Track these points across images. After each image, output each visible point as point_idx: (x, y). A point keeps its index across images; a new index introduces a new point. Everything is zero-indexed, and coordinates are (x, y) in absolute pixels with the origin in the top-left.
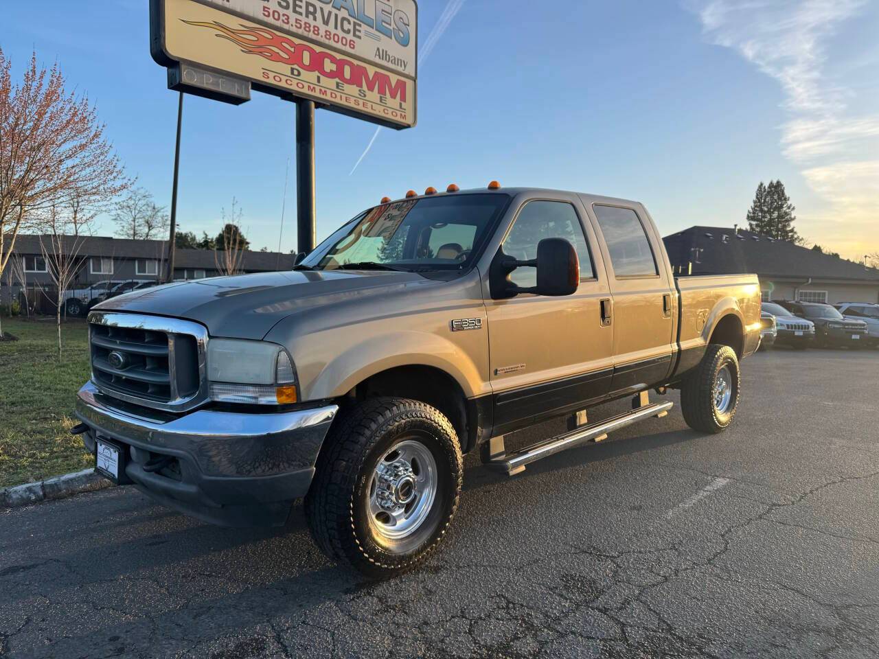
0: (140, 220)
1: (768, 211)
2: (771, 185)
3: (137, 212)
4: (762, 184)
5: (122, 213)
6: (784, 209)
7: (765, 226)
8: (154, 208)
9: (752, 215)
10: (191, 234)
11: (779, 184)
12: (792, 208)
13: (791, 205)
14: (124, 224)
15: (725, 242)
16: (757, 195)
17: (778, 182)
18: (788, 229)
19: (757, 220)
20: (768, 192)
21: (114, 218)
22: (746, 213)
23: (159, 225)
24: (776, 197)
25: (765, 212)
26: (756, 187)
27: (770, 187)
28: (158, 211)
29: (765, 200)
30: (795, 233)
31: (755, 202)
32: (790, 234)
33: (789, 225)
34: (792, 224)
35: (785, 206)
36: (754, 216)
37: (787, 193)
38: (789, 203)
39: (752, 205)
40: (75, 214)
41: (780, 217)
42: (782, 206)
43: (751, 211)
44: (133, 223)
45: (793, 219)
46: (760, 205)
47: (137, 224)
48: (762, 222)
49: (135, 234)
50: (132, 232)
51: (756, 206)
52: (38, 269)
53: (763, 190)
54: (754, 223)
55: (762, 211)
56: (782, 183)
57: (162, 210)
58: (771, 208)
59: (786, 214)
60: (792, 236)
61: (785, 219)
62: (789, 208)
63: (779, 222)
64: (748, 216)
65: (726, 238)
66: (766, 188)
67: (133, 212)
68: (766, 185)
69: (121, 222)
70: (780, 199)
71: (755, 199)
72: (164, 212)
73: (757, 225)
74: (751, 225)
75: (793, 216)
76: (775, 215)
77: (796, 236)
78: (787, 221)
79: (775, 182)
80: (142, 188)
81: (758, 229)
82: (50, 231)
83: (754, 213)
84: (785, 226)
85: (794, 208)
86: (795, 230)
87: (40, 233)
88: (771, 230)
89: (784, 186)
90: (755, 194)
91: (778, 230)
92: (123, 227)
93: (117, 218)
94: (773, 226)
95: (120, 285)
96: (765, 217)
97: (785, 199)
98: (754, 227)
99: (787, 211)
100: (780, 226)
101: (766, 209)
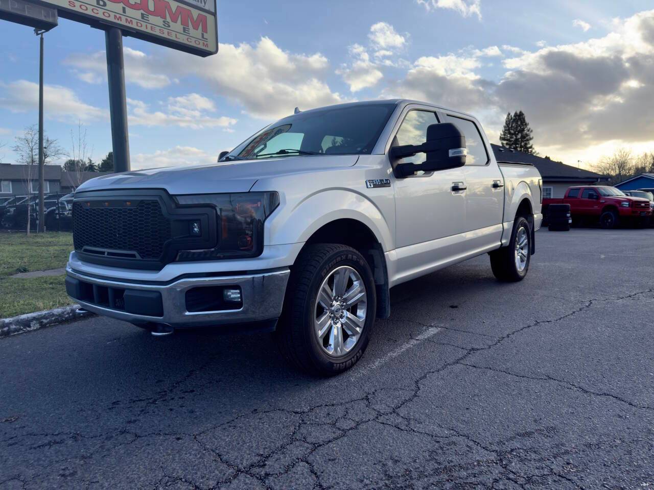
0: (37, 150)
1: (515, 134)
2: (516, 115)
3: (33, 144)
4: (509, 114)
5: (21, 145)
6: (525, 132)
7: (512, 144)
8: (48, 141)
9: (503, 137)
11: (521, 114)
12: (530, 130)
13: (530, 129)
14: (23, 153)
17: (520, 112)
18: (528, 146)
19: (507, 140)
20: (514, 120)
21: (15, 149)
22: (500, 135)
23: (53, 154)
24: (519, 123)
25: (512, 134)
26: (506, 117)
27: (515, 116)
28: (51, 143)
29: (512, 126)
30: (533, 149)
31: (505, 127)
32: (530, 150)
33: (529, 143)
34: (531, 142)
35: (526, 129)
36: (505, 138)
37: (527, 120)
38: (528, 127)
39: (503, 129)
41: (522, 137)
42: (523, 130)
43: (502, 133)
44: (30, 153)
45: (531, 139)
46: (509, 129)
47: (34, 154)
48: (510, 141)
49: (33, 162)
50: (30, 160)
51: (505, 130)
53: (510, 118)
54: (505, 142)
55: (510, 133)
56: (523, 113)
57: (55, 142)
58: (516, 131)
59: (527, 135)
60: (531, 151)
61: (526, 139)
62: (528, 131)
63: (522, 141)
64: (500, 137)
66: (513, 116)
67: (30, 144)
68: (512, 114)
69: (21, 152)
70: (522, 124)
71: (505, 125)
72: (56, 143)
73: (507, 144)
74: (502, 144)
75: (531, 137)
76: (519, 136)
77: (534, 151)
78: (528, 140)
79: (518, 112)
81: (508, 147)
83: (504, 135)
84: (526, 144)
85: (532, 131)
86: (533, 147)
88: (517, 147)
89: (525, 115)
90: (505, 122)
91: (521, 147)
92: (23, 156)
93: (17, 149)
94: (518, 144)
95: (10, 200)
96: (512, 138)
97: (526, 125)
98: (505, 145)
99: (528, 133)
100: (523, 144)
101: (512, 132)
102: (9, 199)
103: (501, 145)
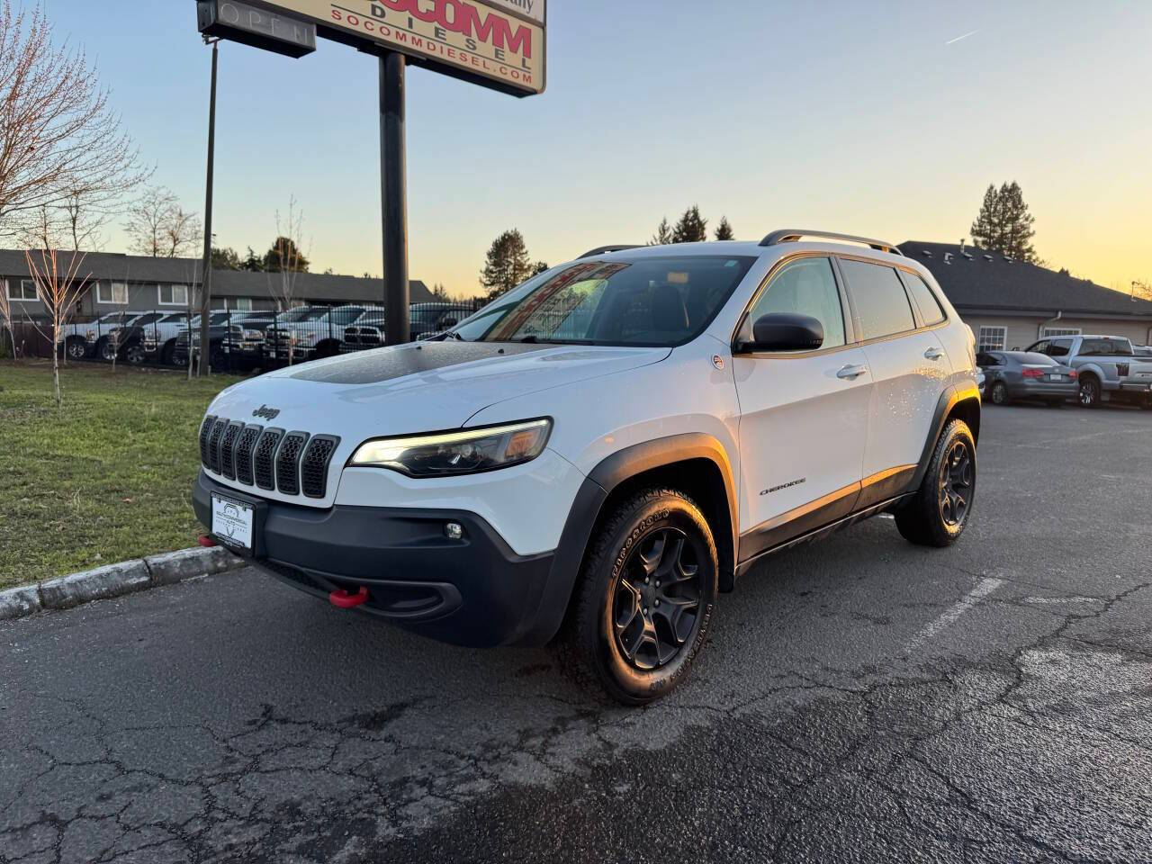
0: (163, 231)
1: (1000, 224)
2: (1004, 189)
3: (157, 219)
4: (992, 188)
5: (137, 222)
6: (1021, 221)
7: (995, 243)
8: (181, 215)
9: (978, 228)
10: (231, 251)
11: (1015, 187)
12: (1030, 219)
13: (1029, 215)
14: (141, 236)
15: (948, 263)
16: (985, 201)
17: (1013, 184)
18: (1025, 247)
19: (985, 235)
20: (1000, 198)
21: (126, 228)
22: (971, 225)
23: (189, 238)
24: (1010, 205)
25: (996, 225)
26: (985, 192)
27: (1002, 192)
28: (186, 219)
29: (995, 209)
30: (1034, 253)
31: (982, 211)
32: (1027, 254)
33: (1025, 242)
34: (1031, 241)
35: (1022, 216)
36: (981, 231)
37: (1025, 200)
38: (1027, 212)
39: (979, 214)
40: (74, 223)
41: (1014, 231)
42: (1017, 218)
43: (977, 223)
44: (152, 235)
45: (1030, 235)
46: (989, 215)
47: (158, 237)
48: (990, 237)
49: (155, 250)
50: (151, 248)
51: (983, 217)
52: (27, 296)
53: (993, 195)
54: (980, 239)
55: (991, 223)
56: (1019, 185)
57: (193, 218)
58: (1003, 220)
59: (1023, 227)
60: (1030, 257)
61: (1020, 234)
62: (1027, 219)
63: (1013, 238)
64: (973, 230)
65: (949, 257)
66: (998, 192)
67: (152, 221)
68: (998, 188)
69: (137, 233)
70: (1015, 206)
71: (982, 206)
72: (195, 220)
73: (984, 243)
74: (976, 242)
75: (1031, 231)
76: (1008, 228)
77: (1034, 257)
78: (1024, 236)
79: (1009, 185)
80: (163, 187)
81: (985, 248)
82: (41, 246)
83: (980, 226)
84: (1020, 244)
85: (1033, 220)
86: (1034, 249)
87: (27, 248)
88: (1003, 249)
89: (1022, 189)
90: (983, 201)
91: (1011, 249)
92: (139, 240)
93: (130, 228)
94: (1005, 244)
95: (138, 318)
96: (995, 232)
97: (1022, 208)
98: (980, 244)
99: (1025, 223)
100: (1014, 243)
101: (996, 220)
102: (136, 316)
103: (973, 245)
